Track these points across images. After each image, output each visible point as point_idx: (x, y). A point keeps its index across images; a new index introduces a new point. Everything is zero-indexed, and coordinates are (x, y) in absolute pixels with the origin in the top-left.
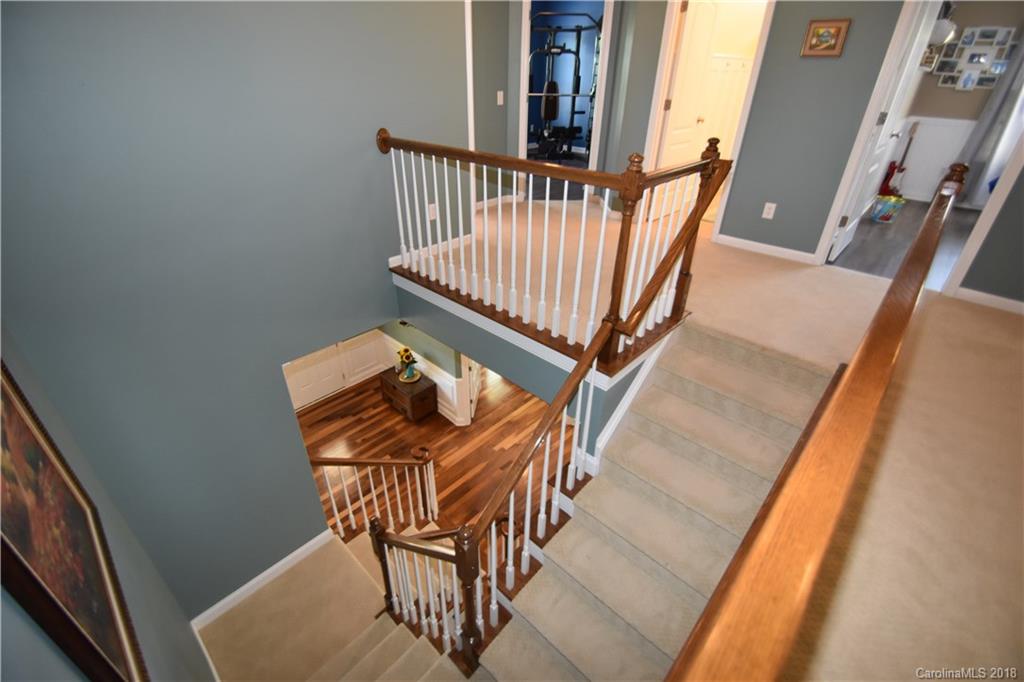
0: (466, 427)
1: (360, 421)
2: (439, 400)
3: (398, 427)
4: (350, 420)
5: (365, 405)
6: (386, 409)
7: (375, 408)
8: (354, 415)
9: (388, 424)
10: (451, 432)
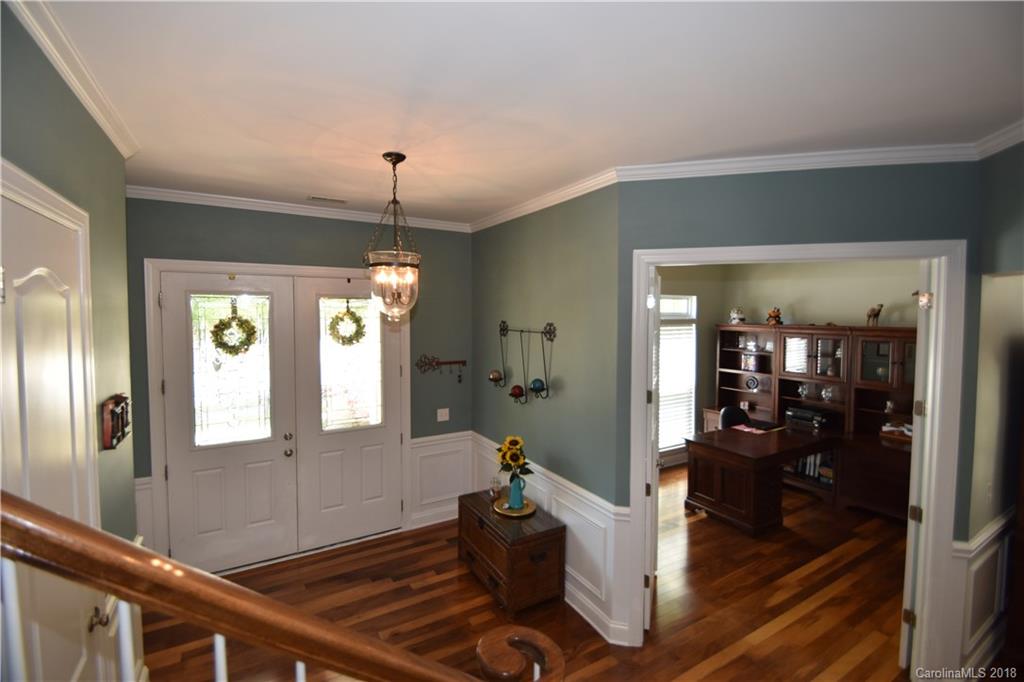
0: (632, 650)
1: (405, 592)
2: (569, 569)
3: (474, 621)
4: (388, 586)
5: (422, 564)
6: (460, 578)
7: (438, 573)
8: (396, 579)
9: (456, 609)
10: (595, 657)
